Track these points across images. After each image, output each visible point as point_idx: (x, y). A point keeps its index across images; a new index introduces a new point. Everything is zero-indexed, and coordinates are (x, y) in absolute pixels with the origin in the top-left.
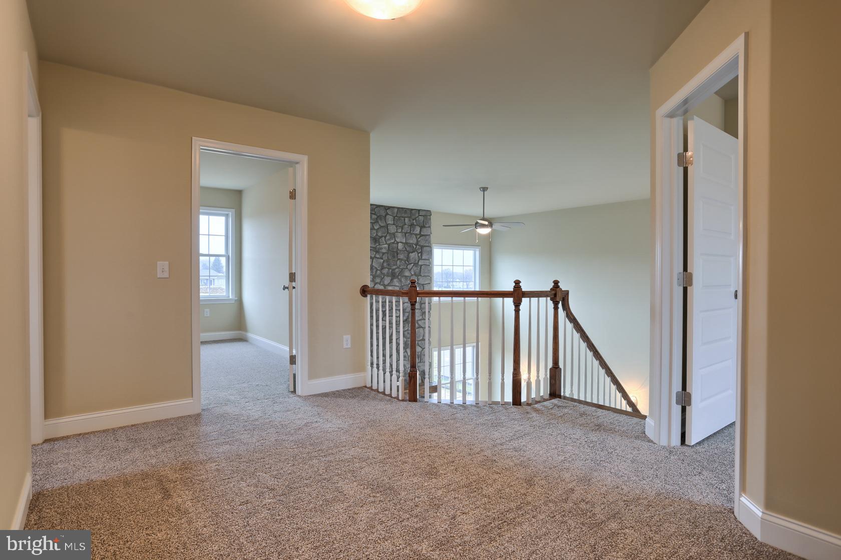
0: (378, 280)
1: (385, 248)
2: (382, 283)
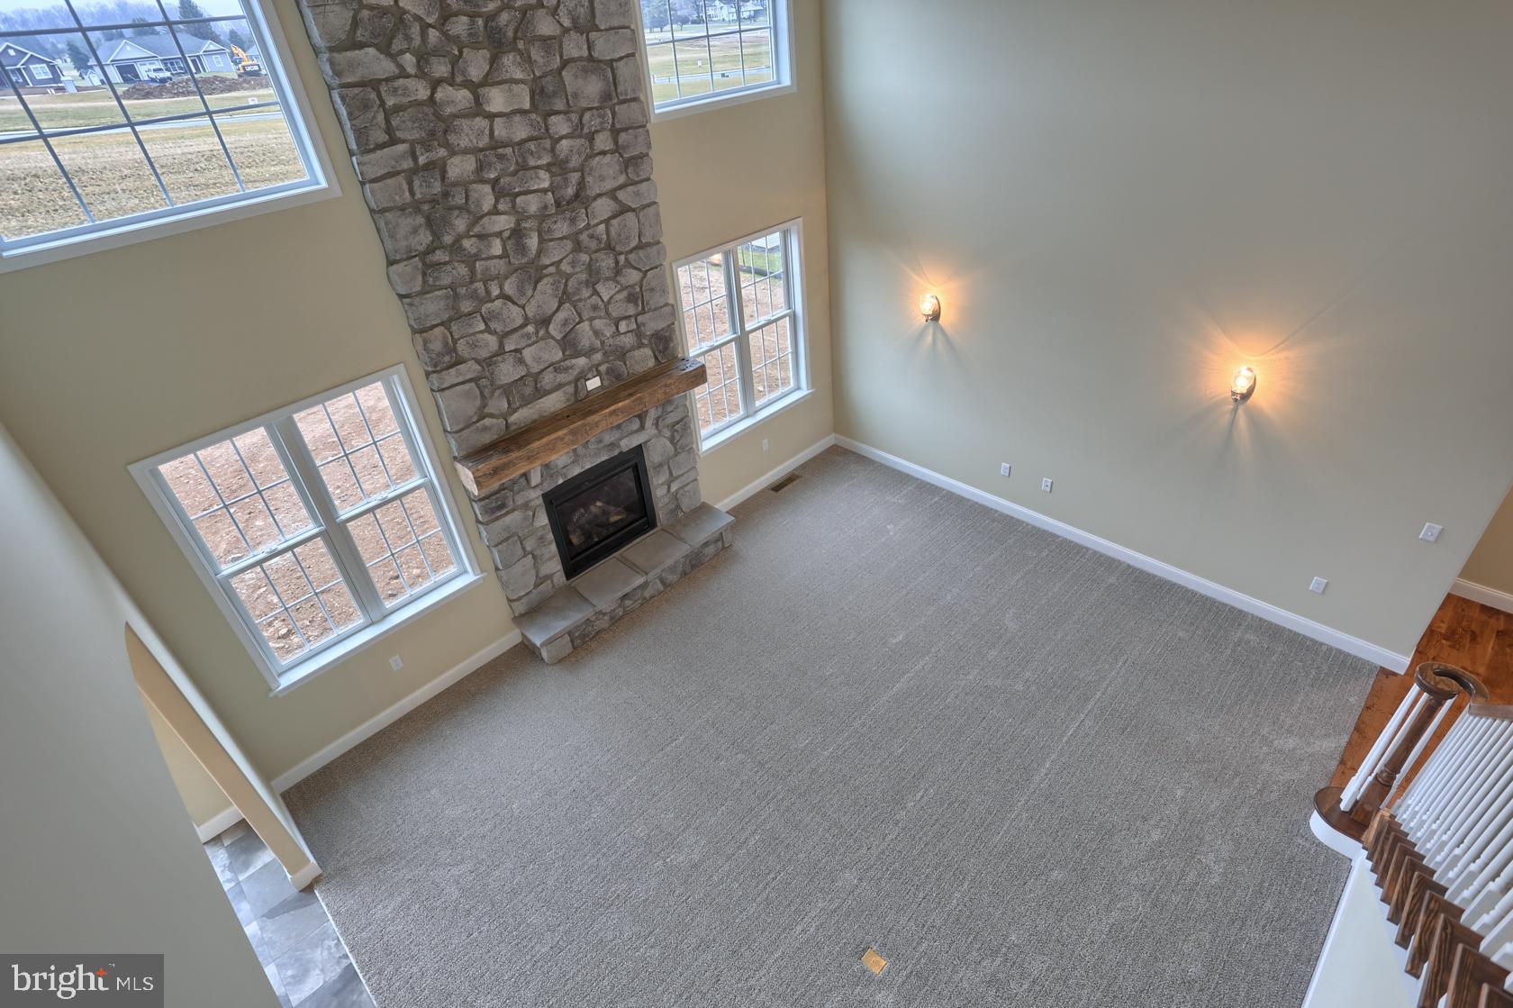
0: (441, 68)
2: (460, 80)
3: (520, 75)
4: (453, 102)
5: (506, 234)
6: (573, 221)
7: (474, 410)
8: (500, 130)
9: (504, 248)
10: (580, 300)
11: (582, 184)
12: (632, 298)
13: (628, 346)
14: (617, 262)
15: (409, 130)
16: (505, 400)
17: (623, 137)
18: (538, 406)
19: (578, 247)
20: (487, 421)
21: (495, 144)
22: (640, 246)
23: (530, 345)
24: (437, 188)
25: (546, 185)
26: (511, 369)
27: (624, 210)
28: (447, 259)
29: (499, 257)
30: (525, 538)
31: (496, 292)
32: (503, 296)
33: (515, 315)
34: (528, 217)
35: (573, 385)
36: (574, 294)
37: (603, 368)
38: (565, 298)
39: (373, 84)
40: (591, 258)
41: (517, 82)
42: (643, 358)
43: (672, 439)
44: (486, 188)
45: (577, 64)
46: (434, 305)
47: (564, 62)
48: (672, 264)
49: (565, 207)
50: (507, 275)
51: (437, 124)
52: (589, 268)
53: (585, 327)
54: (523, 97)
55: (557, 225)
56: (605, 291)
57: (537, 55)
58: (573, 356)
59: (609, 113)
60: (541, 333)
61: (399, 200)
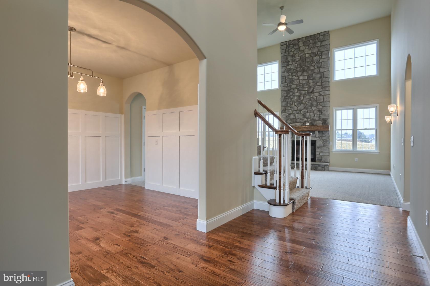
0: (294, 74)
1: (298, 58)
2: (297, 75)
3: (306, 75)
4: (295, 78)
5: (298, 96)
6: (310, 96)
8: (301, 82)
9: (297, 98)
10: (308, 109)
11: (313, 90)
12: (320, 111)
13: (316, 120)
14: (317, 104)
15: (288, 81)
16: (290, 121)
17: (323, 83)
18: (295, 124)
19: (310, 100)
21: (300, 83)
22: (323, 102)
23: (297, 114)
24: (289, 88)
25: (307, 90)
26: (293, 116)
27: (321, 95)
28: (288, 98)
29: (296, 99)
31: (294, 104)
32: (295, 105)
33: (296, 108)
34: (302, 94)
35: (303, 123)
36: (307, 107)
37: (310, 122)
38: (305, 108)
39: (285, 76)
40: (312, 102)
41: (305, 76)
42: (320, 123)
43: (323, 143)
44: (297, 89)
45: (316, 73)
46: (284, 104)
47: (314, 73)
48: (332, 108)
49: (309, 93)
50: (296, 102)
51: (292, 81)
52: (311, 104)
53: (308, 114)
54: (306, 78)
55: (307, 96)
56: (314, 108)
57: (309, 72)
58: (304, 118)
59: (321, 80)
60: (299, 112)
61: (284, 90)
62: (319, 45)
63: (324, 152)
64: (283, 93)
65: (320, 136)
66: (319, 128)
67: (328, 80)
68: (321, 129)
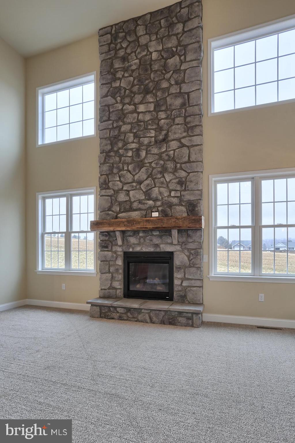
0: (127, 100)
1: (135, 64)
2: (132, 103)
3: (151, 100)
4: (128, 109)
5: (134, 150)
6: (160, 148)
7: (107, 206)
8: (141, 117)
9: (132, 154)
10: (156, 178)
11: (167, 135)
12: (181, 183)
13: (174, 203)
14: (176, 166)
15: (113, 117)
16: (119, 207)
17: (188, 119)
18: (129, 214)
19: (161, 158)
20: (110, 212)
21: (139, 121)
22: (189, 161)
23: (133, 190)
24: (116, 133)
25: (153, 135)
26: (123, 196)
27: (183, 146)
28: (114, 155)
29: (130, 157)
30: (111, 266)
31: (126, 168)
32: (128, 170)
34: (144, 145)
35: (146, 211)
36: (154, 175)
37: (160, 209)
38: (150, 176)
39: (108, 106)
40: (165, 163)
41: (150, 103)
42: (181, 211)
43: (189, 257)
44: (132, 135)
45: (174, 95)
46: (105, 168)
47: (169, 95)
48: (209, 176)
49: (158, 143)
50: (131, 164)
51: (122, 116)
52: (163, 166)
53: (156, 190)
54: (152, 107)
55: (154, 149)
56: (168, 177)
57: (159, 94)
58: (148, 200)
59: (184, 110)
60: (138, 187)
61: (105, 136)
62: (180, 30)
63: (192, 279)
64: (103, 144)
65: (183, 243)
66: (180, 223)
67: (200, 110)
68: (185, 225)
